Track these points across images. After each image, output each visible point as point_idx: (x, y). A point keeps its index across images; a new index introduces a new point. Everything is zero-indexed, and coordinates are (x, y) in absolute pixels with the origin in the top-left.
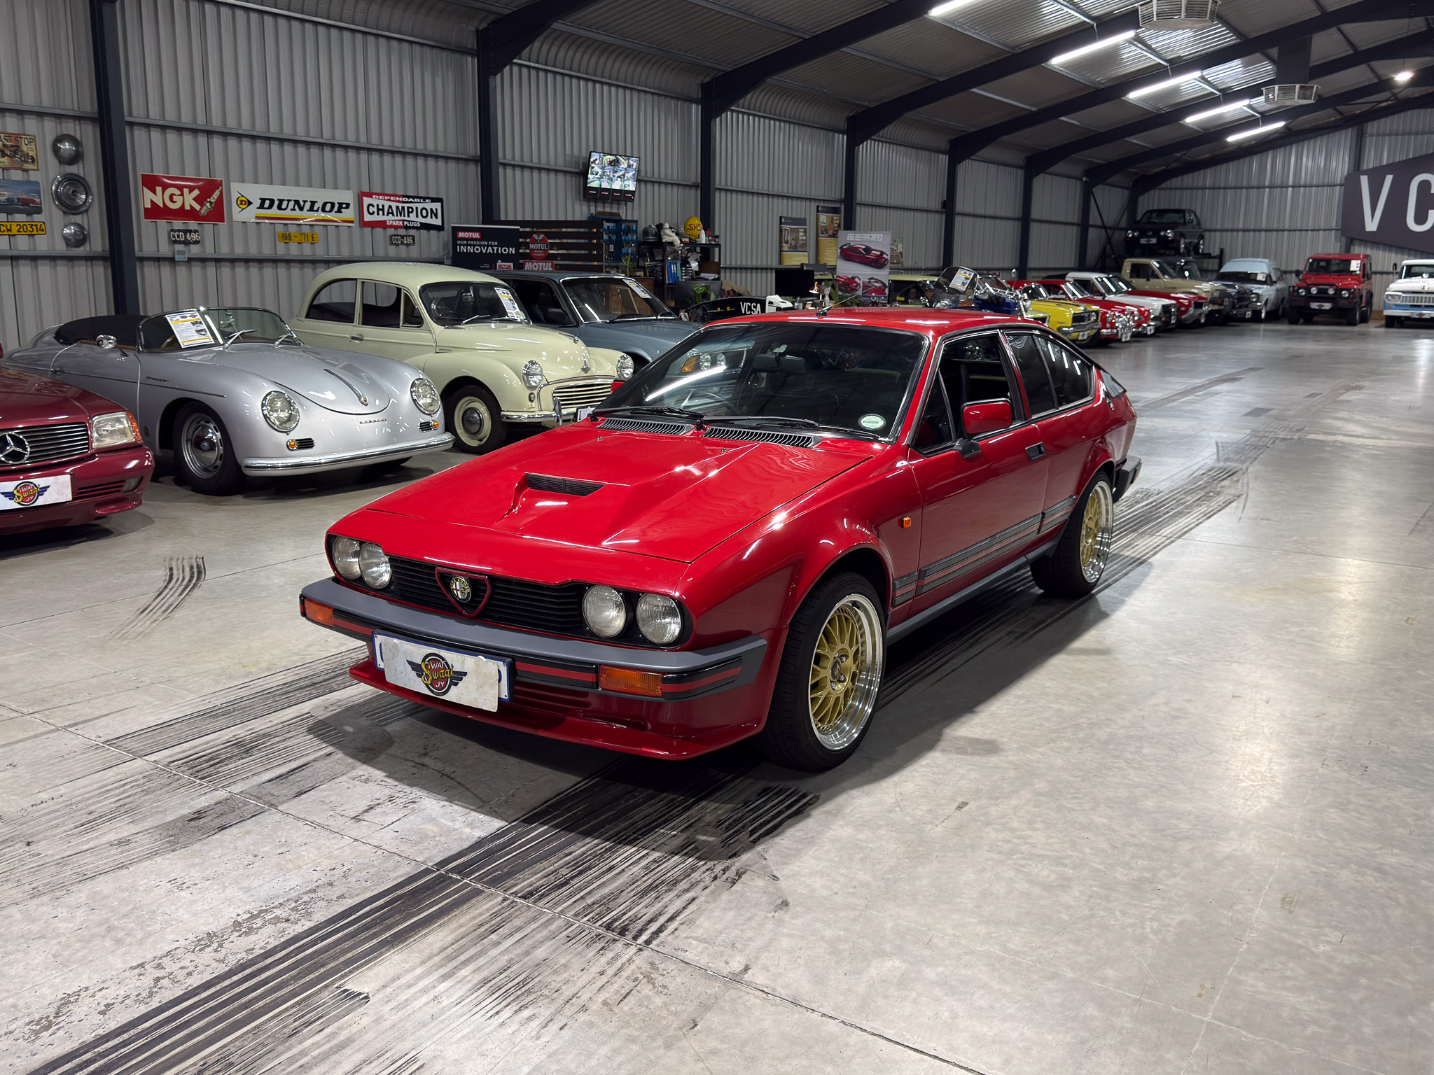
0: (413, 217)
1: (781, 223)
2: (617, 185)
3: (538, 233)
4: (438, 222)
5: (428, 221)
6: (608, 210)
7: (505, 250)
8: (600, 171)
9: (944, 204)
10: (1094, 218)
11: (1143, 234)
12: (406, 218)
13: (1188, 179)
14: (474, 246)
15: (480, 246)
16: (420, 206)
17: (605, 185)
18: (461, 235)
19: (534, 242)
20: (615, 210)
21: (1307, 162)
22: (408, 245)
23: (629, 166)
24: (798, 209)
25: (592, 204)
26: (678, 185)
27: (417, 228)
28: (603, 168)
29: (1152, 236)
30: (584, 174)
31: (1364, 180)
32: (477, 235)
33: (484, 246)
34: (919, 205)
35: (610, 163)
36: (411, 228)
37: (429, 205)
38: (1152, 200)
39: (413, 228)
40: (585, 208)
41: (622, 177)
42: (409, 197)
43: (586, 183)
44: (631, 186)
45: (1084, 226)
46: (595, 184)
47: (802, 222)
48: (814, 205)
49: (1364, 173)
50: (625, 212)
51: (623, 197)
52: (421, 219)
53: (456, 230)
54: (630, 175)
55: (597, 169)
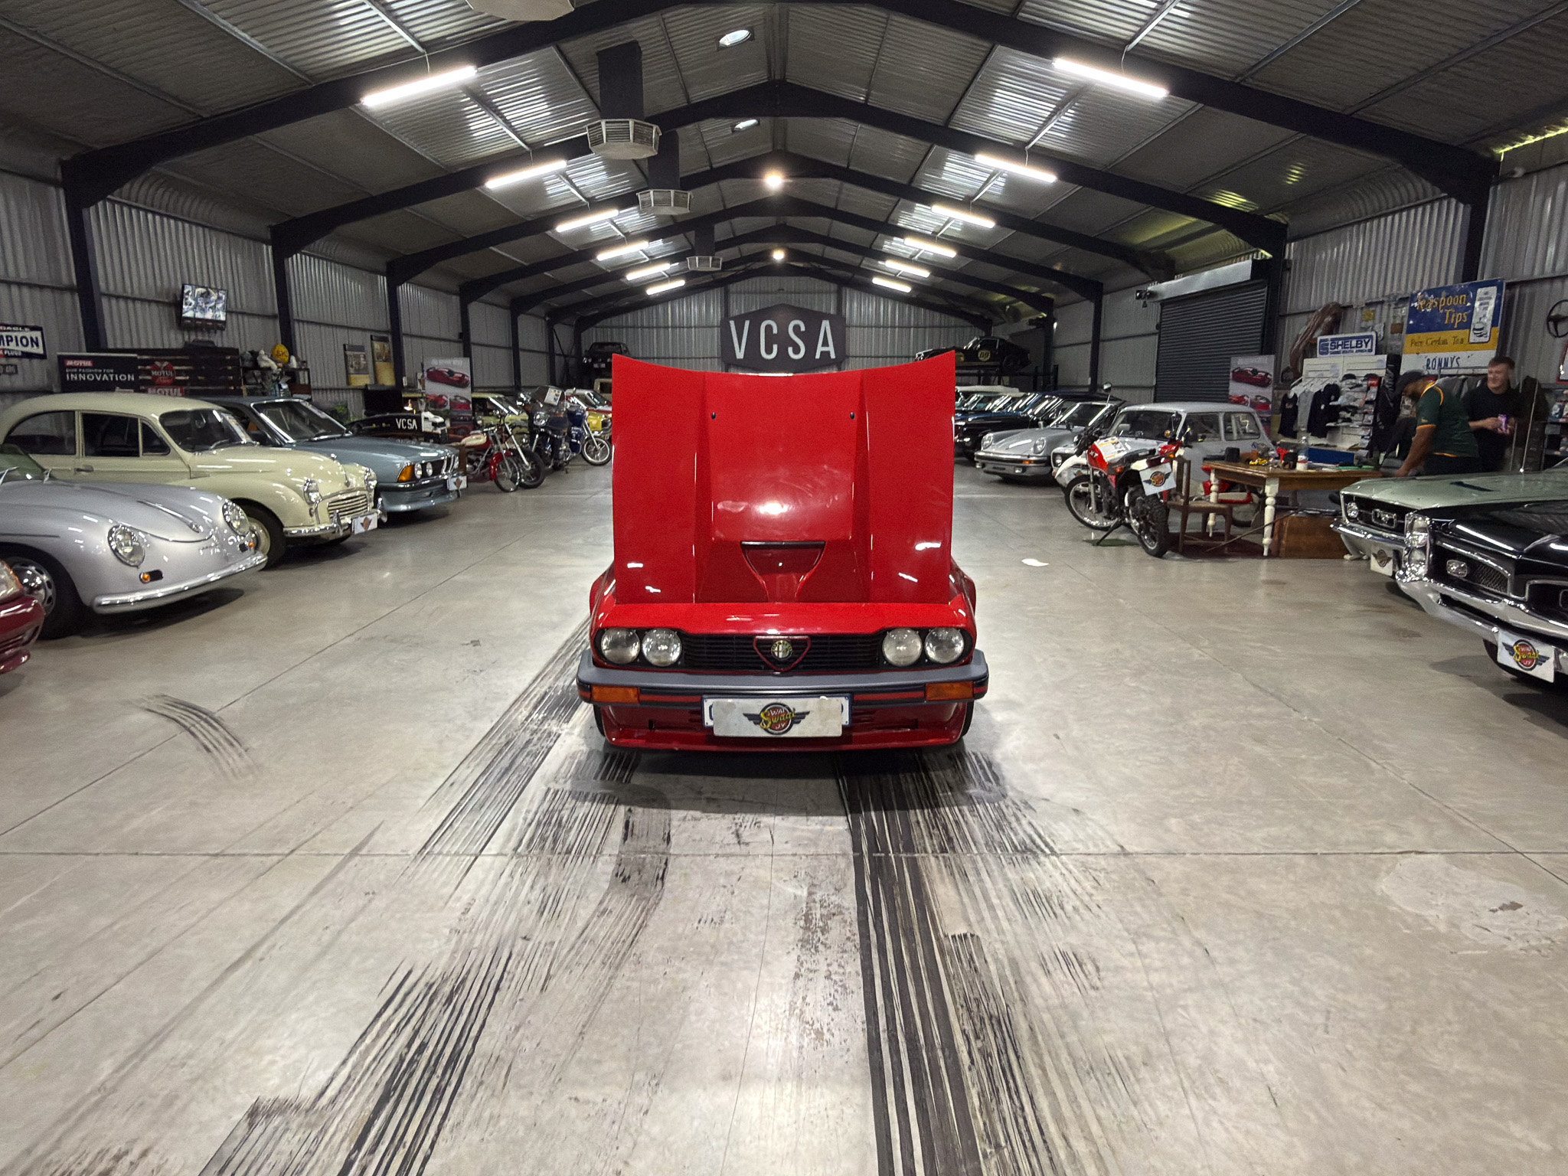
0: (12, 345)
1: (345, 349)
2: (209, 315)
3: (162, 361)
4: (40, 351)
5: (29, 349)
6: (200, 338)
7: (122, 377)
8: (193, 303)
9: (461, 335)
10: (557, 350)
11: (595, 360)
12: (6, 347)
13: (614, 321)
14: (86, 374)
15: (93, 373)
16: (20, 335)
17: (199, 315)
18: (70, 363)
19: (158, 369)
20: (207, 338)
21: (695, 309)
22: (10, 374)
23: (219, 298)
24: (357, 338)
25: (186, 333)
26: (259, 316)
27: (18, 357)
28: (195, 300)
29: (603, 362)
30: (178, 304)
31: (732, 323)
32: (89, 363)
33: (98, 374)
34: (443, 336)
35: (202, 295)
36: (12, 357)
37: (29, 334)
38: (592, 336)
39: (15, 356)
40: (180, 337)
41: (213, 308)
42: (7, 326)
43: (181, 313)
44: (223, 318)
45: (551, 353)
46: (190, 314)
47: (361, 349)
48: (368, 335)
49: (732, 319)
50: (219, 340)
51: (216, 326)
52: (21, 348)
53: (62, 359)
54: (220, 306)
55: (190, 300)
